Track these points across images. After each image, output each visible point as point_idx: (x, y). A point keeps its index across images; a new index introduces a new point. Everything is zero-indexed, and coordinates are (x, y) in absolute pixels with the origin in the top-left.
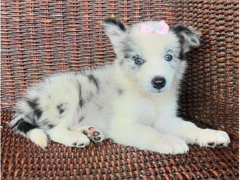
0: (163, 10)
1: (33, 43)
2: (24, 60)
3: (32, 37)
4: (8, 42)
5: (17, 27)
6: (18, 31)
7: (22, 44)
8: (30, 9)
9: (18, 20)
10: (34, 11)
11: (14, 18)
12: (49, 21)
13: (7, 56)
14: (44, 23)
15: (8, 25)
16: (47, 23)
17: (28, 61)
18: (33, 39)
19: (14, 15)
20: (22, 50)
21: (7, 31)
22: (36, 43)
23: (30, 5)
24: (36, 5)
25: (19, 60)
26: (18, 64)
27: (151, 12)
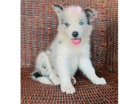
0: (101, 25)
1: (42, 38)
2: (38, 45)
3: (42, 35)
4: (31, 37)
5: (35, 30)
6: (36, 32)
7: (37, 38)
8: (42, 23)
9: (36, 27)
10: (44, 24)
11: (34, 26)
12: (50, 28)
13: (30, 43)
14: (48, 29)
15: (31, 29)
16: (49, 29)
17: (40, 46)
18: (42, 36)
19: (34, 25)
20: (37, 40)
21: (31, 32)
22: (44, 38)
23: (42, 21)
24: (45, 21)
25: (35, 45)
26: (35, 47)
27: (96, 26)
